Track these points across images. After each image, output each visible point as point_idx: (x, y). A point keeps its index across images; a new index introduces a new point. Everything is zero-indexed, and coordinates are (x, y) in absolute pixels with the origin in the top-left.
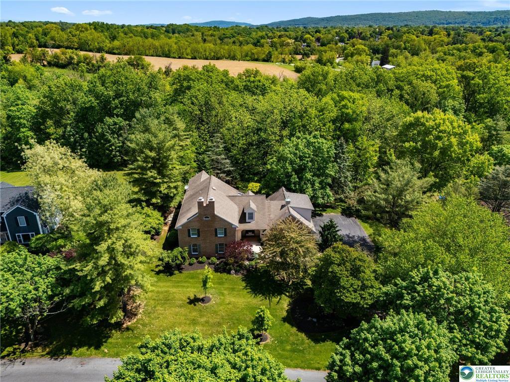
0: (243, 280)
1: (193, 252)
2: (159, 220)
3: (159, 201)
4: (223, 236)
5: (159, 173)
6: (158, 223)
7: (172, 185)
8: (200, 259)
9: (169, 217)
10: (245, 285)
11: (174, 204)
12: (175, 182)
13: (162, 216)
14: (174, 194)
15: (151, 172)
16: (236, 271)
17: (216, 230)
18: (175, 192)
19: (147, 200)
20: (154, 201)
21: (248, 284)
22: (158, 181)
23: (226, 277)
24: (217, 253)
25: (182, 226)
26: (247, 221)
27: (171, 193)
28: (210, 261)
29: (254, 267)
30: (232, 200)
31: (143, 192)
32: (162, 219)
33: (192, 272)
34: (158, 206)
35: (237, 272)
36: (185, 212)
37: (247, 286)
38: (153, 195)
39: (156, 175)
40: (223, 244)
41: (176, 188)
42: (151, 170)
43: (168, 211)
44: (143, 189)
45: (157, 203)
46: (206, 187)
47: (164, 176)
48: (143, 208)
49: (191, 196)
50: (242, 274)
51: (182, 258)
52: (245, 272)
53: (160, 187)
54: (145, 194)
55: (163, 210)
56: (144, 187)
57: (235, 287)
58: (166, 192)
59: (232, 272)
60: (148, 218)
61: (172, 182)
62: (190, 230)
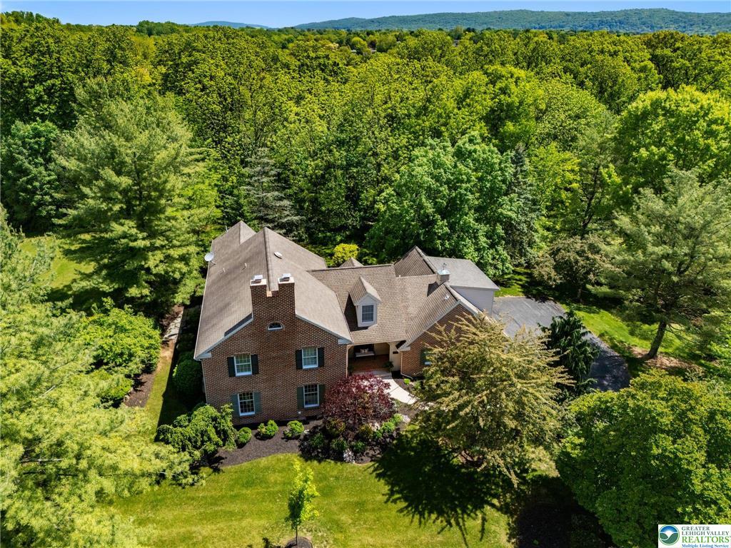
0: (379, 476)
1: (242, 412)
2: (150, 337)
3: (146, 292)
4: (316, 366)
5: (142, 226)
6: (147, 345)
7: (175, 253)
8: (263, 429)
9: (172, 326)
10: (386, 489)
11: (182, 296)
12: (180, 246)
13: (155, 328)
14: (181, 273)
15: (122, 225)
16: (355, 453)
17: (298, 353)
18: (185, 269)
19: (116, 290)
20: (134, 292)
21: (393, 485)
22: (140, 244)
23: (335, 473)
24: (300, 407)
25: (213, 350)
26: (360, 325)
27: (173, 272)
28: (287, 430)
29: (394, 434)
30: (320, 280)
31: (104, 272)
32: (156, 333)
33: (246, 465)
34: (144, 303)
35: (358, 454)
36: (214, 316)
37: (392, 493)
38: (132, 278)
39: (134, 231)
40: (316, 386)
41: (184, 259)
42: (122, 221)
43: (168, 313)
44: (105, 266)
45: (142, 297)
46: (258, 253)
47: (152, 235)
48: (106, 312)
49: (224, 276)
50: (373, 459)
51: (218, 433)
52: (377, 452)
53: (146, 259)
54: (110, 277)
55: (156, 311)
56: (106, 261)
57: (364, 497)
58: (161, 269)
59: (348, 454)
60: (122, 335)
61: (173, 246)
62: (233, 358)
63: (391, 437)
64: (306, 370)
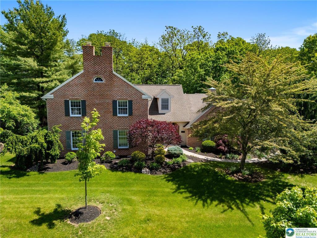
1: (73, 147)
4: (127, 115)
10: (174, 187)
16: (151, 170)
17: (115, 103)
21: (180, 185)
24: (115, 147)
25: (54, 93)
26: (160, 112)
50: (164, 173)
52: (168, 171)
59: (145, 170)
62: (68, 101)
63: (180, 166)
64: (120, 117)
